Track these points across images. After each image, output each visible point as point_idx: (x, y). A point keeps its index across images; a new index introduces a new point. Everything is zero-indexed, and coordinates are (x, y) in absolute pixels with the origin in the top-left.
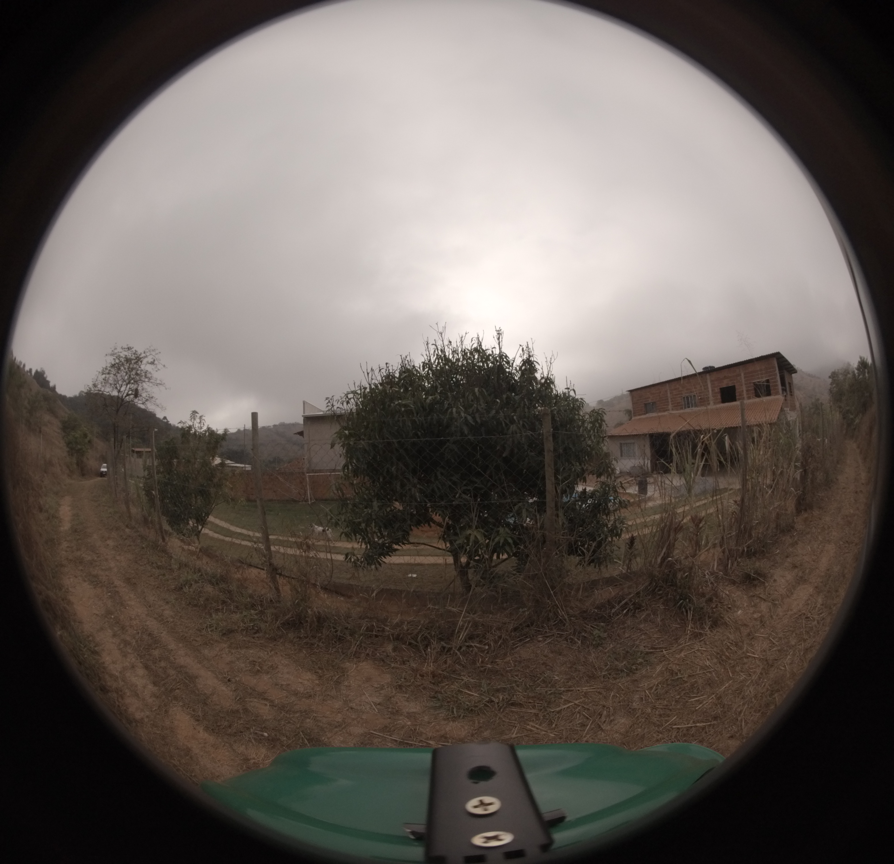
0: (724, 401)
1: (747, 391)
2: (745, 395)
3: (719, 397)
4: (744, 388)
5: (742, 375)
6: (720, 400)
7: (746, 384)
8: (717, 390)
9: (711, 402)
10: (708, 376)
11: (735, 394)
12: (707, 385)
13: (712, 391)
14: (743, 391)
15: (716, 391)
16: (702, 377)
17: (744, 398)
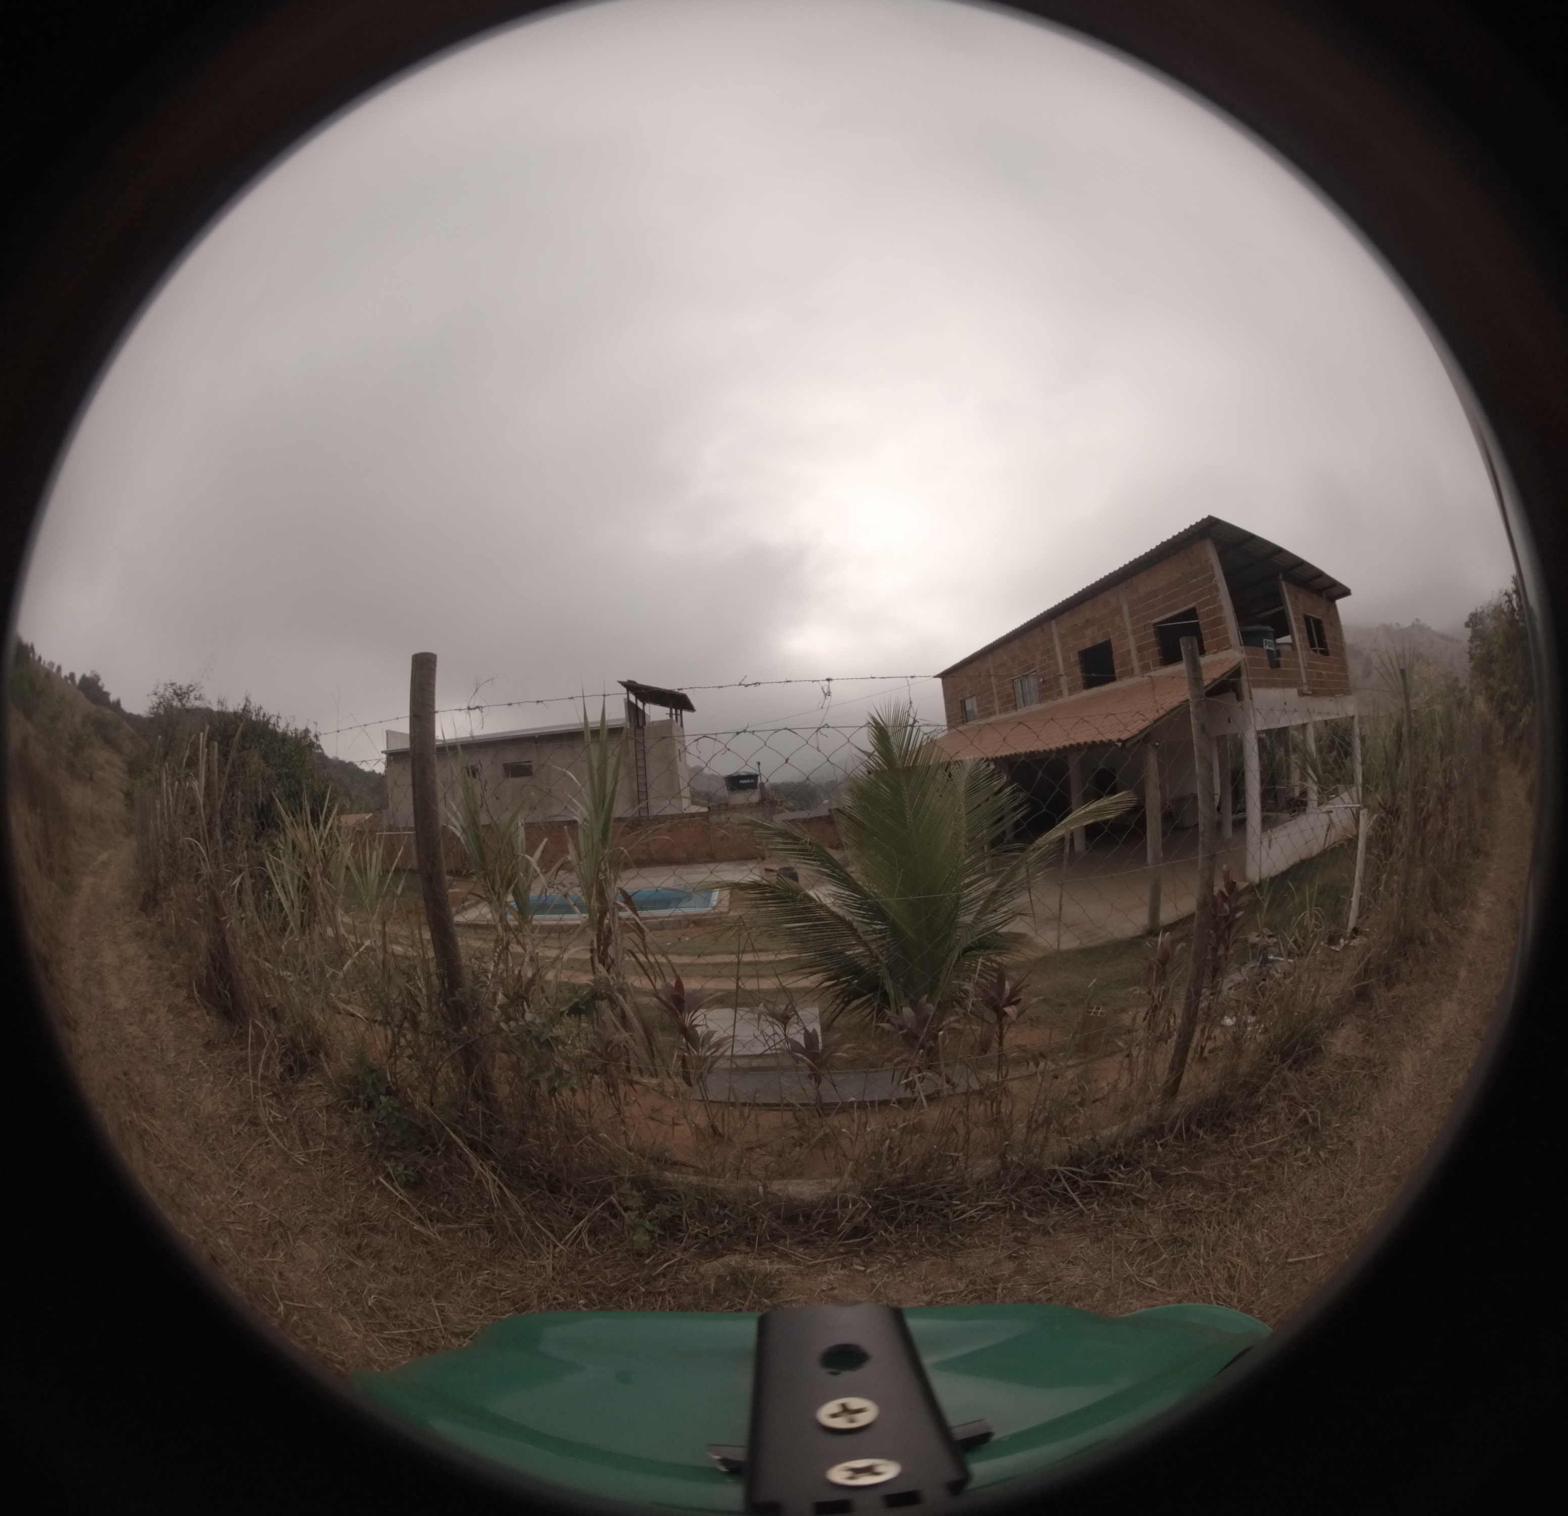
0: (1090, 683)
1: (1139, 649)
2: (1136, 664)
3: (1078, 672)
4: (1132, 644)
5: (1125, 609)
6: (1080, 682)
7: (1134, 632)
8: (1074, 658)
9: (1065, 691)
10: (1053, 622)
11: (1111, 662)
12: (1053, 649)
13: (1064, 659)
14: (1129, 651)
15: (1072, 660)
16: (1043, 630)
17: (1132, 669)
